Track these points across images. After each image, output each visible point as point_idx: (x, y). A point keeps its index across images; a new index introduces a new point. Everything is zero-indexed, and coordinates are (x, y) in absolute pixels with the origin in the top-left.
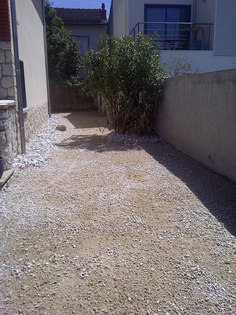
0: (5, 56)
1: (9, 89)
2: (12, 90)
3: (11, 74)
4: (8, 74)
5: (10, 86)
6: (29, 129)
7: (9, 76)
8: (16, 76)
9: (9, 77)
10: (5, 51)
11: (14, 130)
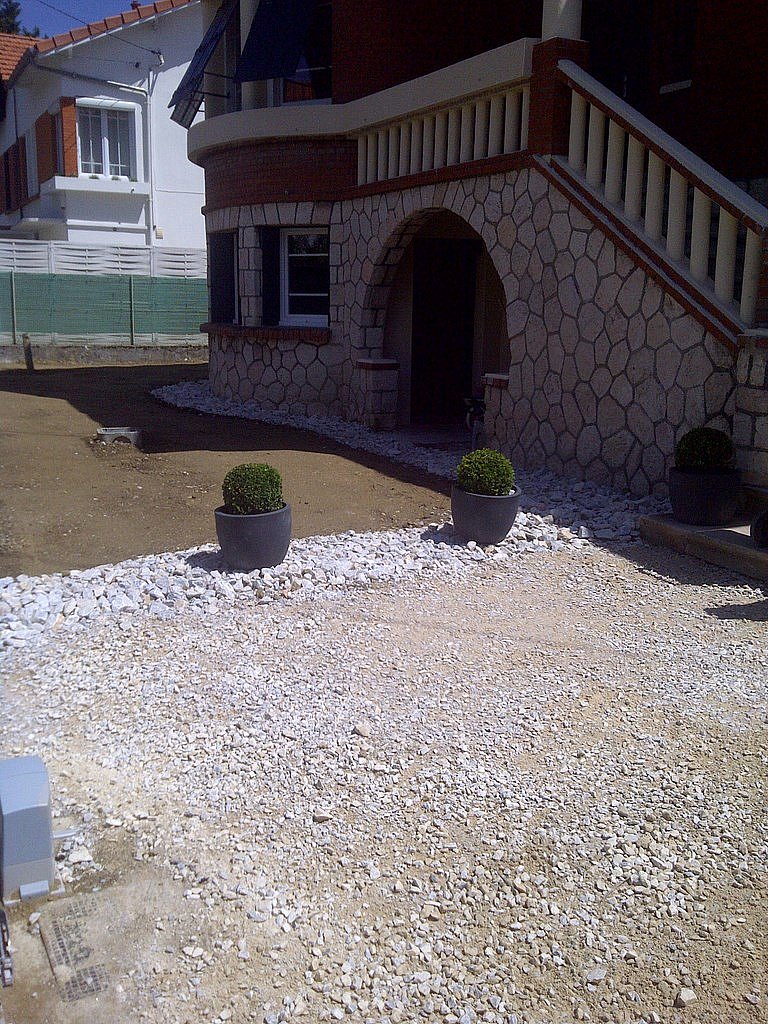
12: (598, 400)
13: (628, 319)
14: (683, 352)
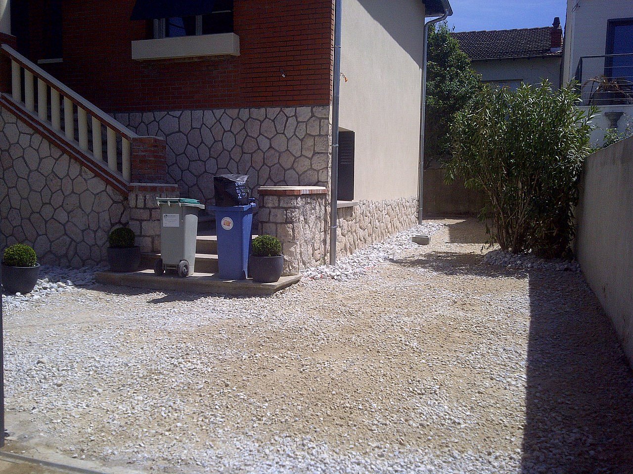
0: (320, 126)
1: (321, 171)
2: (325, 172)
3: (325, 150)
4: (322, 151)
5: (323, 167)
6: (356, 234)
7: (322, 153)
8: (332, 154)
9: (322, 155)
10: (320, 119)
11: (320, 229)
12: (46, 222)
13: (61, 179)
14: (95, 195)
